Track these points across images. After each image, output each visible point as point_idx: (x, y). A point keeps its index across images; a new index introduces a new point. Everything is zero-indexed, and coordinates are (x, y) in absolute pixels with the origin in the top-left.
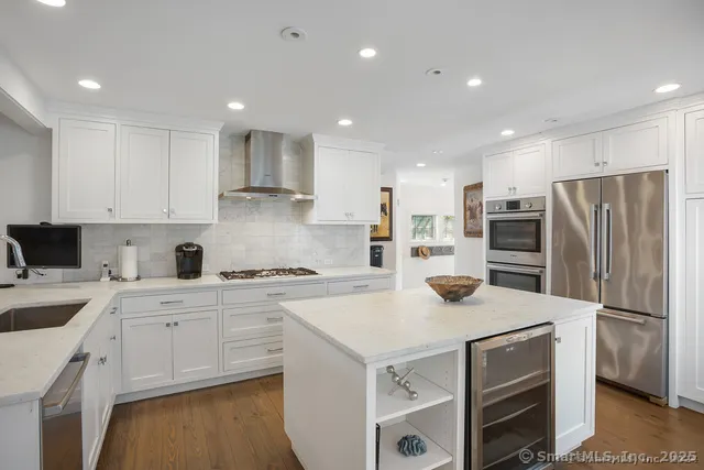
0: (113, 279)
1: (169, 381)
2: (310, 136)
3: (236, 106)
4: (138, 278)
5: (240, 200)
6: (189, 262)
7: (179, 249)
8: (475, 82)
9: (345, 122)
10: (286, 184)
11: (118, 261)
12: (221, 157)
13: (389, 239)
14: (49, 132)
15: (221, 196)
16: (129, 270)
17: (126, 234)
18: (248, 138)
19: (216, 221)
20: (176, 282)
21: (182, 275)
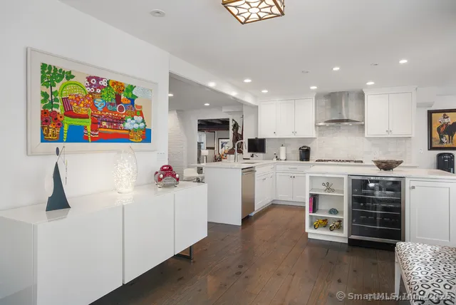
0: (277, 159)
2: (362, 90)
3: (314, 88)
4: (285, 160)
6: (305, 154)
7: (300, 149)
9: (370, 83)
11: (279, 153)
16: (283, 157)
20: (299, 162)
21: (302, 159)
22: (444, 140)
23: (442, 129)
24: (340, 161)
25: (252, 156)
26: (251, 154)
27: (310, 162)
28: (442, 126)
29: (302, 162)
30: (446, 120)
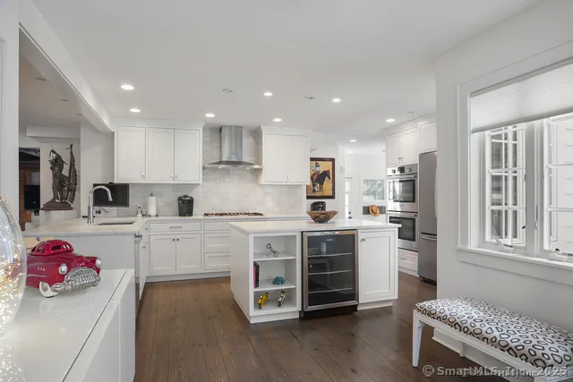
0: (143, 215)
1: (174, 273)
2: (260, 127)
3: (210, 115)
4: (157, 216)
5: (216, 169)
6: (186, 207)
7: (180, 199)
8: (336, 100)
9: (277, 120)
10: (246, 159)
11: (146, 205)
12: (204, 142)
13: (332, 197)
14: (113, 133)
15: (204, 168)
16: (152, 211)
17: (150, 190)
18: (221, 130)
19: (201, 182)
20: (178, 218)
21: (181, 214)
22: (316, 188)
23: (315, 178)
24: (230, 214)
25: (99, 212)
26: (97, 208)
27: (194, 217)
28: (315, 174)
29: (183, 218)
30: (318, 169)
